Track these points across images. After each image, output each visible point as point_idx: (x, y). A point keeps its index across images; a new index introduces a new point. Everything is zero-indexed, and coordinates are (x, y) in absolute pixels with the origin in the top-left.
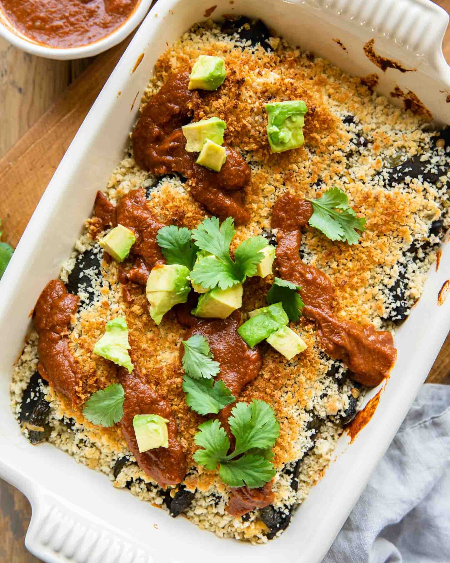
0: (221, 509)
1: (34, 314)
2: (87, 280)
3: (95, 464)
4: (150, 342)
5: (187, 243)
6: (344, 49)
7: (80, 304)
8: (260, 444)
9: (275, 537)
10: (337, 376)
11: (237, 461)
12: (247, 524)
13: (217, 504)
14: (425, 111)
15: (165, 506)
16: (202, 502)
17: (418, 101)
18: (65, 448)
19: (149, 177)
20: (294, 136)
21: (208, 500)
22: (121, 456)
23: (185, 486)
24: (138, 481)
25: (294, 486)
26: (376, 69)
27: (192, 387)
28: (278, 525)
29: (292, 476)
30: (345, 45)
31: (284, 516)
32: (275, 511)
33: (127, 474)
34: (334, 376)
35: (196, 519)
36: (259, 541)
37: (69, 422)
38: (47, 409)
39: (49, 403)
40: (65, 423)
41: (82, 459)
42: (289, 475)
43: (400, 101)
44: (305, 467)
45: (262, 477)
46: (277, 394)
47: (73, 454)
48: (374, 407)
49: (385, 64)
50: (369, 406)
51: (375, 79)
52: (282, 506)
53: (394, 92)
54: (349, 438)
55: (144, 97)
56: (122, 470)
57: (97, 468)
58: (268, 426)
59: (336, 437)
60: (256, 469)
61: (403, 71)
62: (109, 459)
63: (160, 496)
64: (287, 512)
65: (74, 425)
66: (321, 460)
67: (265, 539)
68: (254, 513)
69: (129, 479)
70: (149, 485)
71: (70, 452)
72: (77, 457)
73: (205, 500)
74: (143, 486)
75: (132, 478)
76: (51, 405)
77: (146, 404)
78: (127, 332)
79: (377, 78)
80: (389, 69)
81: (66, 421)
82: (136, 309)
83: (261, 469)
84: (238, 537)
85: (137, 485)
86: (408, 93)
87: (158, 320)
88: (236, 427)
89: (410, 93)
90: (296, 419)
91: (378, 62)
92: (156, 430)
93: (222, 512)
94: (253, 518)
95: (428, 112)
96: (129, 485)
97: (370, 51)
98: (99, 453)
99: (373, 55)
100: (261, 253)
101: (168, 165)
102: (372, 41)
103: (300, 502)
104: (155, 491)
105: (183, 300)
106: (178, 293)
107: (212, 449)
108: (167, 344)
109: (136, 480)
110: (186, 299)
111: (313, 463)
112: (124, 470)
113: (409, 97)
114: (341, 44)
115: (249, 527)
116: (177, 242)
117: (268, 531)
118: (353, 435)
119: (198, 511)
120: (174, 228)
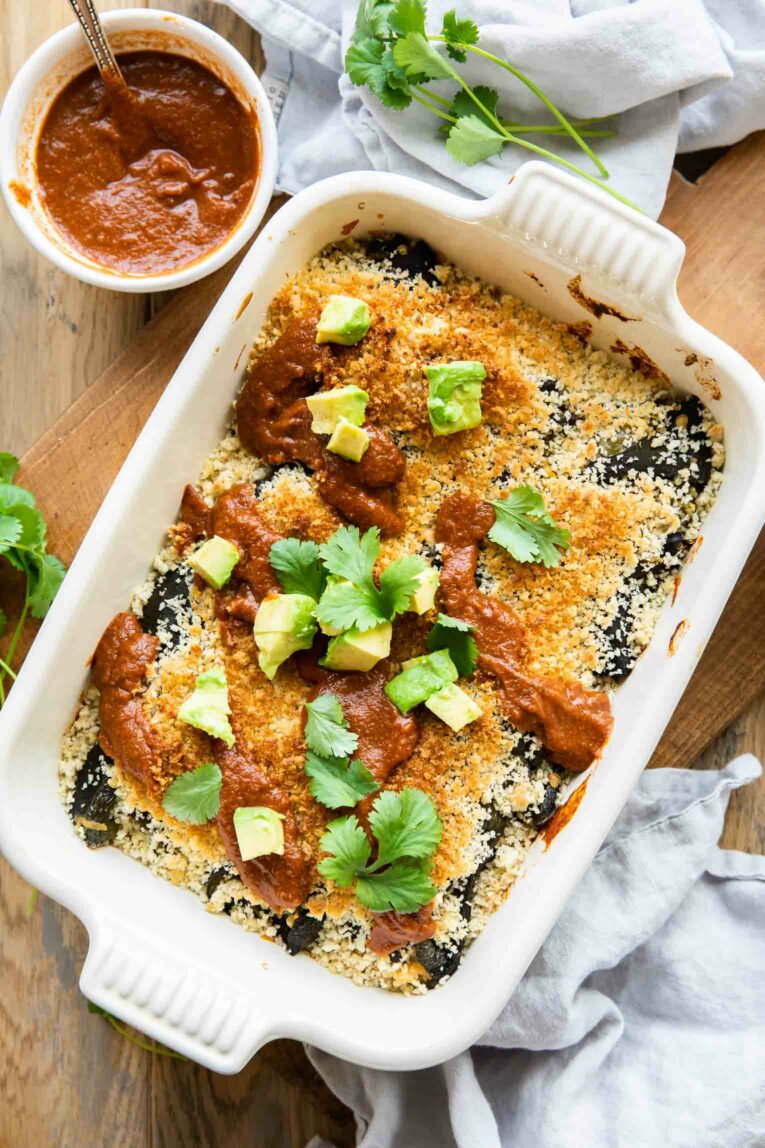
0: (360, 944)
1: (94, 662)
2: (170, 614)
3: (180, 878)
4: (259, 704)
5: (312, 564)
6: (541, 285)
7: (160, 649)
8: (413, 850)
9: (437, 986)
10: (527, 755)
11: (381, 875)
12: (397, 966)
13: (354, 937)
14: (659, 374)
15: (280, 939)
16: (333, 935)
17: (649, 360)
18: (136, 855)
19: (261, 465)
20: (467, 412)
21: (342, 931)
22: (217, 866)
23: (308, 911)
24: (241, 903)
25: (466, 912)
26: (587, 315)
27: (317, 768)
28: (442, 969)
29: (462, 897)
30: (541, 280)
31: (450, 956)
32: (437, 948)
33: (226, 892)
34: (524, 755)
35: (325, 959)
36: (415, 991)
37: (143, 818)
38: (112, 800)
39: (115, 789)
40: (137, 819)
41: (163, 872)
42: (458, 897)
43: (625, 358)
44: (482, 886)
45: (417, 898)
46: (440, 780)
47: (148, 864)
48: (578, 800)
49: (599, 309)
50: (573, 799)
51: (588, 327)
52: (447, 940)
53: (615, 346)
54: (544, 844)
55: (253, 350)
56: (218, 887)
57: (182, 884)
58: (426, 825)
59: (528, 843)
60: (409, 887)
61: (624, 319)
62: (200, 871)
63: (273, 925)
64: (454, 949)
65: (150, 822)
66: (504, 876)
67: (423, 988)
68: (407, 950)
69: (229, 901)
70: (257, 909)
71: (144, 861)
72: (154, 869)
73: (338, 932)
74: (248, 909)
75: (233, 899)
76: (117, 793)
77: (253, 792)
78: (225, 690)
79: (590, 326)
80: (604, 316)
81: (139, 815)
82: (240, 656)
83: (415, 887)
84: (384, 985)
85: (240, 908)
86: (635, 350)
87: (271, 672)
88: (379, 825)
89: (637, 348)
90: (468, 816)
91: (589, 305)
92: (266, 830)
93: (362, 949)
94: (405, 957)
95: (664, 375)
96: (228, 908)
97: (576, 292)
98: (184, 862)
99: (582, 296)
100: (415, 581)
101: (287, 449)
102: (579, 278)
103: (474, 935)
104: (265, 917)
105: (306, 645)
106: (299, 635)
107: (345, 857)
108: (284, 707)
109: (239, 901)
110: (311, 643)
111: (492, 880)
112: (222, 887)
113: (635, 354)
114: (536, 279)
115: (400, 971)
116: (298, 561)
117: (427, 976)
118: (548, 841)
119: (328, 947)
120: (293, 542)
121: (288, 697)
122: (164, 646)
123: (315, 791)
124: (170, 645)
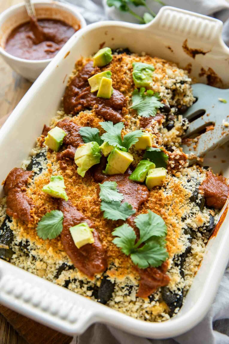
0: (133, 297)
1: (5, 184)
3: (43, 273)
4: (78, 190)
6: (172, 51)
7: (33, 174)
8: (156, 233)
9: (174, 315)
10: (197, 201)
11: (141, 249)
12: (153, 303)
13: (130, 293)
15: (93, 297)
16: (120, 293)
17: (214, 73)
18: (22, 265)
21: (124, 290)
22: (61, 262)
24: (74, 281)
25: (182, 274)
27: (106, 207)
28: (175, 304)
29: (180, 267)
31: (178, 297)
32: (171, 292)
33: (65, 275)
34: (196, 201)
35: (116, 306)
36: (164, 319)
37: (26, 244)
38: (12, 237)
39: (13, 231)
40: (23, 245)
41: (35, 271)
42: (178, 267)
44: (187, 264)
45: (160, 258)
46: (163, 210)
47: (27, 269)
49: (194, 53)
52: (175, 289)
53: (201, 73)
56: (62, 273)
57: (44, 277)
59: (204, 245)
60: (155, 253)
61: (204, 54)
62: (53, 269)
63: (90, 290)
64: (180, 293)
65: (29, 245)
66: (197, 257)
67: (167, 316)
68: (157, 294)
69: (68, 279)
70: (81, 282)
71: (26, 268)
72: (30, 270)
73: (122, 291)
74: (77, 283)
75: (69, 278)
76: (14, 232)
78: (63, 181)
79: (191, 66)
81: (24, 243)
82: (69, 172)
83: (158, 253)
84: (148, 317)
85: (73, 283)
87: (83, 174)
88: (140, 223)
90: (177, 225)
91: (191, 53)
92: (85, 230)
93: (134, 299)
94: (157, 297)
95: (220, 79)
96: (67, 284)
97: (186, 48)
98: (45, 265)
99: (188, 49)
101: (82, 104)
102: (186, 41)
103: (188, 287)
104: (86, 286)
105: (97, 162)
106: (94, 156)
107: (125, 238)
108: (89, 192)
109: (72, 280)
110: (99, 160)
111: (192, 261)
112: (64, 272)
113: (209, 73)
114: (170, 49)
115: (154, 306)
116: (91, 133)
117: (168, 309)
118: (215, 235)
119: (117, 299)
120: (89, 128)
121: (90, 188)
122: (36, 173)
123: (107, 215)
124: (38, 172)
